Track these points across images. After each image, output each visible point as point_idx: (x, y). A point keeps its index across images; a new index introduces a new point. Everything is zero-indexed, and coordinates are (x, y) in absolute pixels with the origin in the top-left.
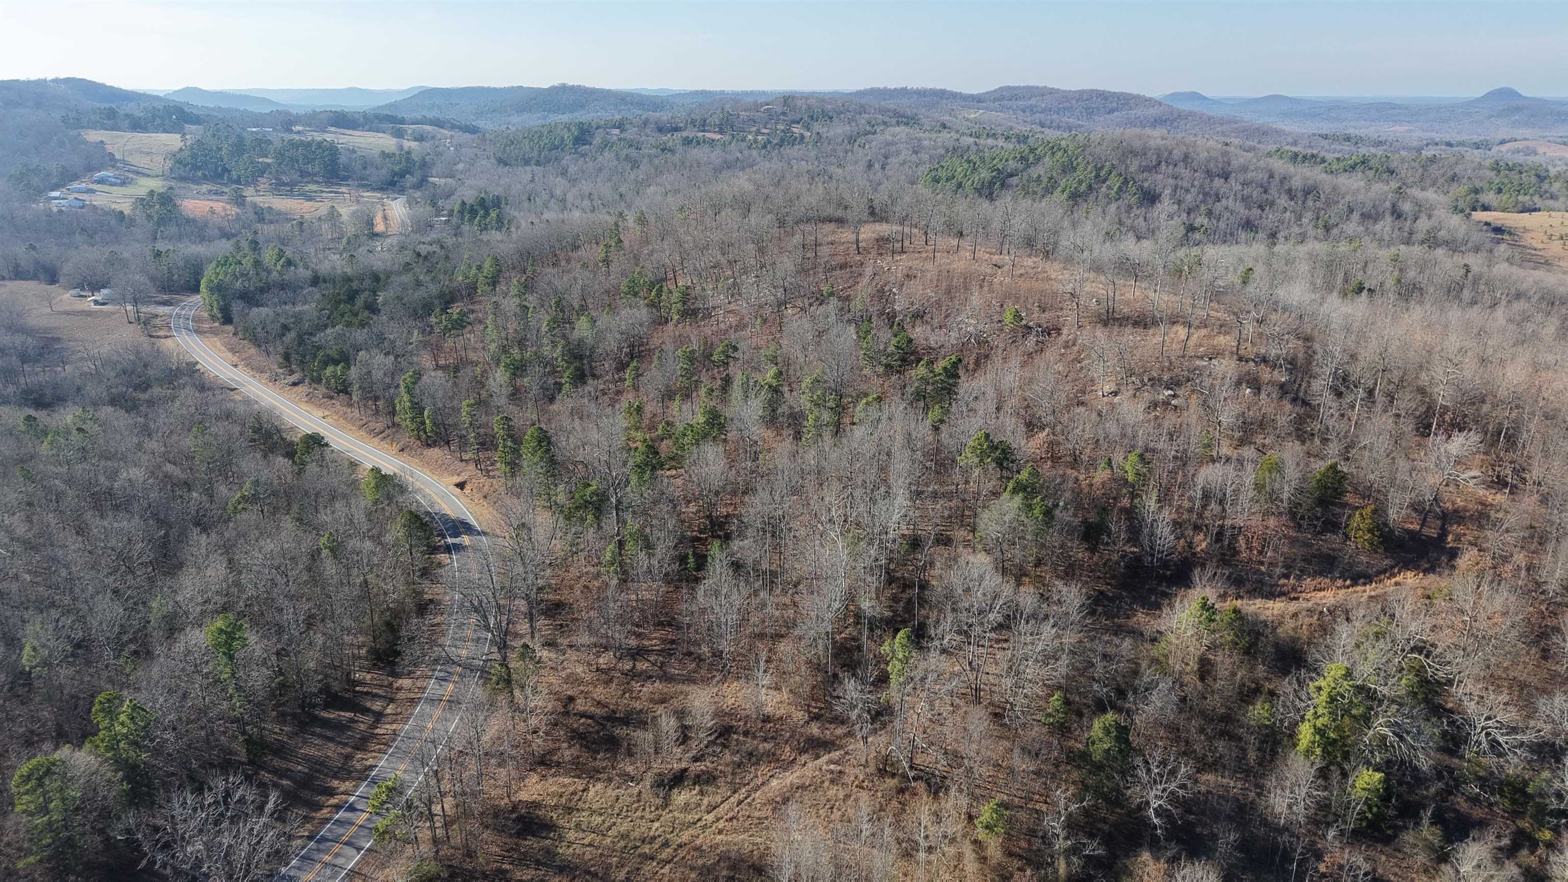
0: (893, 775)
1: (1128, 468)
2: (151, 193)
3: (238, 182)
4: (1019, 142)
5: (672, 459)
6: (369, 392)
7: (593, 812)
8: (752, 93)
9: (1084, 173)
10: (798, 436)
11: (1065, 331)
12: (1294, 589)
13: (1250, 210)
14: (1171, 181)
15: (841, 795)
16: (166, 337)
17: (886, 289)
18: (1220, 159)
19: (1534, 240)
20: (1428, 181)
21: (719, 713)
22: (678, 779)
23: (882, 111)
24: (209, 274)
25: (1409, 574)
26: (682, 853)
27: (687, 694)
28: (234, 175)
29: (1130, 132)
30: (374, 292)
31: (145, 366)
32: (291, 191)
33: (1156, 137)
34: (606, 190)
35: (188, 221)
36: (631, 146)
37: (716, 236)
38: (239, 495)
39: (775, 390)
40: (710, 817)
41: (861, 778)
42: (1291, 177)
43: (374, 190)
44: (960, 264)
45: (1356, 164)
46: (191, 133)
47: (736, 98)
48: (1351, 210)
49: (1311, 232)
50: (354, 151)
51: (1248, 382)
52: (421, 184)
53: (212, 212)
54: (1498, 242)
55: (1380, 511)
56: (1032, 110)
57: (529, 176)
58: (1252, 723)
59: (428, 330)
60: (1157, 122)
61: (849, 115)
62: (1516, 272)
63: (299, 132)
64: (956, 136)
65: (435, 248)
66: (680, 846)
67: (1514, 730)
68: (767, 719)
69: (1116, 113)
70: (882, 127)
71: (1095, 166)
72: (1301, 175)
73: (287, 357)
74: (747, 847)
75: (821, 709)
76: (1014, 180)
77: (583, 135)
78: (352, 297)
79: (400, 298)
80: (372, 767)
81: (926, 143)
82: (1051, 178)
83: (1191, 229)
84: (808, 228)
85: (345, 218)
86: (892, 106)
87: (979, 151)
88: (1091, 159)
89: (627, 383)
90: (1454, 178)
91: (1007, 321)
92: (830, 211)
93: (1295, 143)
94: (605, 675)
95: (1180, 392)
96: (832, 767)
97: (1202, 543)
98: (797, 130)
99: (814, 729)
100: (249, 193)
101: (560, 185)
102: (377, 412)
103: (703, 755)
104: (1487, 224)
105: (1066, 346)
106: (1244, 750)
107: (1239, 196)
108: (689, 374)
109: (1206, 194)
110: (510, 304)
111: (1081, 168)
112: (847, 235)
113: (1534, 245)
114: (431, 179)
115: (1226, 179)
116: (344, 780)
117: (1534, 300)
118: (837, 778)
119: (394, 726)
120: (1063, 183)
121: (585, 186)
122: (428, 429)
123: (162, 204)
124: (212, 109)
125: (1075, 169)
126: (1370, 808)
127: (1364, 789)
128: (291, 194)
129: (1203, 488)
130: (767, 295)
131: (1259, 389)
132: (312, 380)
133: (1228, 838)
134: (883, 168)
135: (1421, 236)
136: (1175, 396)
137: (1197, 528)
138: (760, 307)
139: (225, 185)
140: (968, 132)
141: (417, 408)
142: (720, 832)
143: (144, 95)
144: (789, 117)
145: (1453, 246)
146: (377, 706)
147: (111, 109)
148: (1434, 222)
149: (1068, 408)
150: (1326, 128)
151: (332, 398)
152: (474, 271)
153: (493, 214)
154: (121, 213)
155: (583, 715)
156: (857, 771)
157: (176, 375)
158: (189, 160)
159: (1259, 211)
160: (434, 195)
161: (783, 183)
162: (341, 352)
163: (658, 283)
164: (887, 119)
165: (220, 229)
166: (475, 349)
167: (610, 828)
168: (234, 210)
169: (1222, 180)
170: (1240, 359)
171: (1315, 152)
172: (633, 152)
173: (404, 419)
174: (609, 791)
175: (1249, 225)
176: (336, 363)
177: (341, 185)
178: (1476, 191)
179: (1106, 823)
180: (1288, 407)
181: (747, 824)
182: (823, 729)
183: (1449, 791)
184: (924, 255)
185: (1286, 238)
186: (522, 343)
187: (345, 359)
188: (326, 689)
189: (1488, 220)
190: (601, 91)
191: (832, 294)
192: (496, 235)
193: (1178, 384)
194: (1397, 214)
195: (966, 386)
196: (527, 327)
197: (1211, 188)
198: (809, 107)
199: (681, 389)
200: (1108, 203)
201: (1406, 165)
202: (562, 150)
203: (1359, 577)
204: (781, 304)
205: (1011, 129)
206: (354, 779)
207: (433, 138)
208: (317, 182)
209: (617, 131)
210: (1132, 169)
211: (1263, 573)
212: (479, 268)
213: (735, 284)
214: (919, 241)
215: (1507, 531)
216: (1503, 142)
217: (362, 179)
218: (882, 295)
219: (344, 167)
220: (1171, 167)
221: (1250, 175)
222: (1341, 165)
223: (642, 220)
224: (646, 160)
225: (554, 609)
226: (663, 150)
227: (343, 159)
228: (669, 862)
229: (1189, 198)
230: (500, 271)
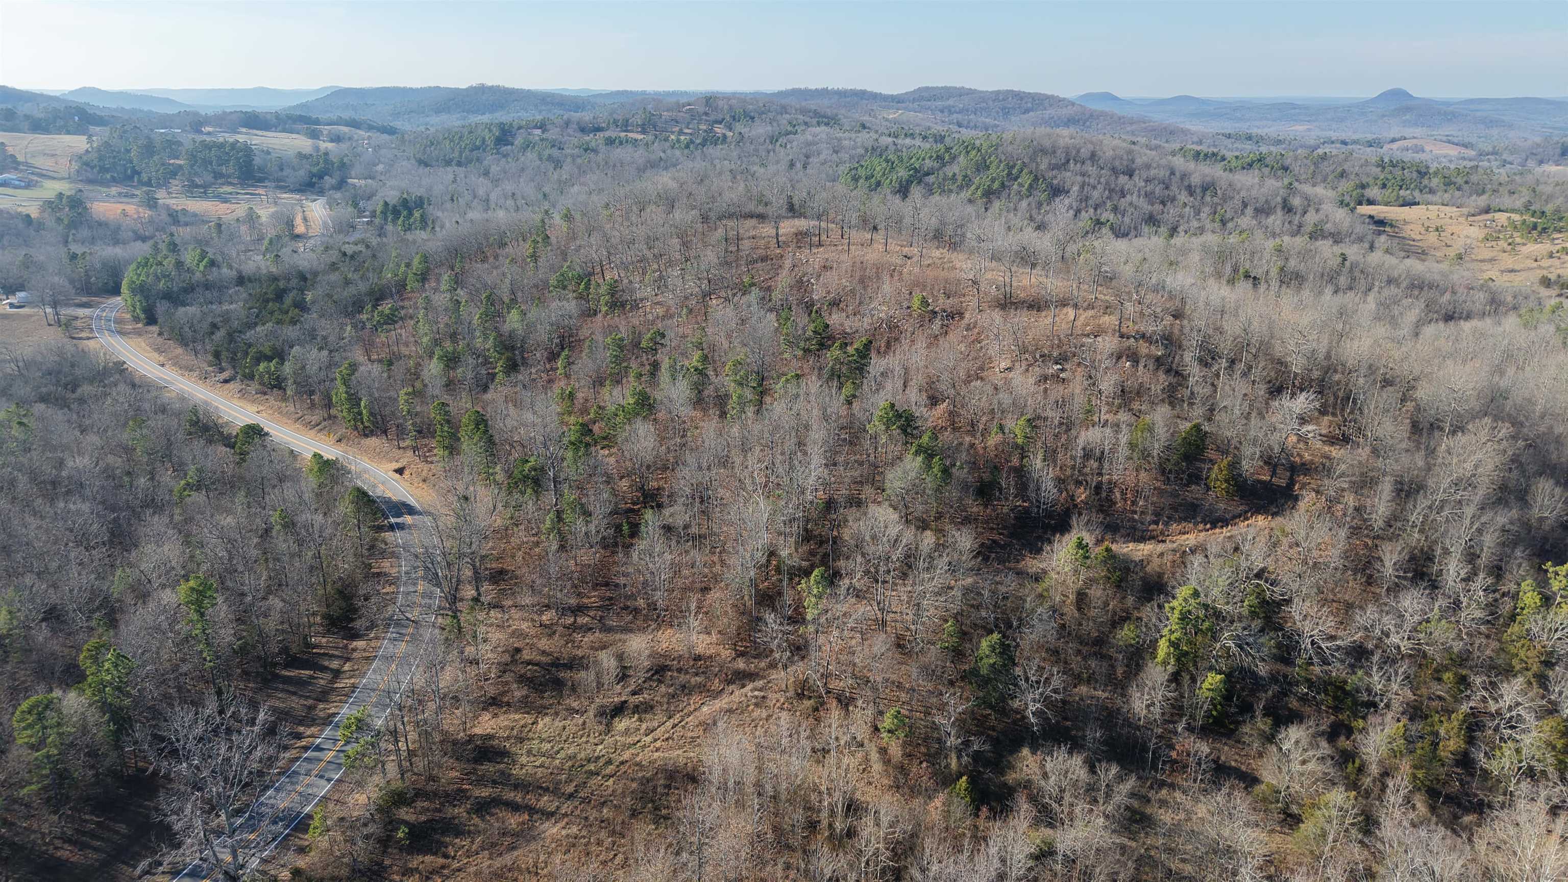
0: (810, 698)
1: (1017, 431)
2: (60, 195)
3: (148, 184)
4: (936, 142)
5: (605, 438)
6: (303, 386)
7: (542, 740)
8: (674, 93)
9: (997, 171)
10: (723, 415)
11: (967, 315)
12: (1162, 533)
13: (1152, 205)
14: (1079, 179)
15: (764, 715)
16: (89, 338)
17: (805, 279)
18: (1125, 157)
19: (1413, 232)
20: (1319, 178)
21: (653, 655)
22: (619, 710)
23: (804, 111)
24: (129, 277)
25: (1260, 518)
26: (623, 768)
27: (625, 641)
28: (145, 177)
29: (1042, 130)
30: (302, 290)
31: (73, 366)
32: (205, 193)
33: (1065, 136)
34: (530, 190)
35: (100, 224)
36: (553, 146)
37: (641, 232)
38: (183, 482)
39: (700, 372)
40: (648, 739)
41: (782, 700)
42: (1190, 174)
43: (292, 191)
44: (873, 255)
45: (1253, 162)
46: (97, 135)
47: (657, 99)
48: (1245, 205)
49: (1208, 226)
50: (268, 153)
51: (1128, 356)
52: (341, 185)
53: (124, 214)
54: (1380, 233)
55: (1234, 465)
56: (950, 110)
57: (451, 177)
58: (1121, 643)
59: (359, 326)
60: (1070, 121)
61: (771, 115)
62: (1391, 260)
63: (209, 133)
64: (875, 136)
65: (360, 247)
66: (622, 763)
67: (1332, 638)
68: (698, 658)
69: (1031, 114)
70: (803, 127)
71: (1007, 165)
72: (1200, 172)
73: (217, 355)
74: (682, 761)
75: (746, 647)
76: (931, 179)
77: (504, 136)
78: (280, 295)
79: (329, 296)
80: (334, 715)
81: (846, 143)
82: (966, 176)
83: (1099, 223)
84: (730, 223)
85: (264, 219)
86: (813, 107)
87: (897, 150)
88: (1003, 158)
89: (559, 372)
90: (1343, 174)
91: (915, 307)
92: (751, 207)
93: (1200, 142)
94: (549, 630)
95: (1067, 366)
96: (756, 693)
97: (1082, 495)
98: (719, 130)
99: (741, 664)
100: (160, 194)
101: (482, 186)
102: (313, 406)
103: (641, 690)
104: (1371, 217)
105: (968, 329)
106: (1113, 667)
107: (1143, 193)
108: (618, 360)
109: (1111, 191)
110: (441, 299)
111: (993, 166)
112: (767, 230)
113: (1414, 236)
114: (350, 181)
115: (1131, 176)
116: (309, 726)
117: (1404, 285)
118: (761, 702)
119: (352, 681)
120: (977, 181)
121: (509, 187)
122: (365, 418)
123: (72, 207)
124: (115, 110)
125: (988, 168)
126: (1215, 706)
127: (1209, 690)
128: (205, 195)
129: (1084, 449)
130: (692, 286)
131: (1137, 362)
132: (244, 376)
133: (1093, 734)
134: (805, 167)
135: (1309, 228)
136: (1062, 370)
137: (1078, 483)
138: (686, 298)
139: (134, 187)
140: (887, 132)
141: (354, 400)
142: (657, 750)
143: (42, 95)
144: (712, 118)
145: (1337, 238)
146: (335, 664)
147: (8, 110)
148: (1321, 215)
149: (967, 382)
150: (1229, 127)
151: (265, 394)
152: (403, 268)
153: (417, 214)
154: (28, 216)
155: (529, 663)
156: (778, 696)
157: (104, 374)
158: (95, 162)
159: (1161, 207)
160: (355, 196)
161: (707, 182)
162: (273, 348)
163: (586, 278)
164: (807, 119)
165: (135, 232)
166: (407, 345)
167: (558, 752)
168: (146, 213)
169: (1127, 177)
170: (1122, 336)
171: (1215, 150)
172: (555, 152)
173: (341, 411)
174: (557, 723)
175: (1152, 220)
176: (269, 359)
177: (257, 187)
178: (1363, 186)
179: (994, 730)
180: (1162, 376)
181: (682, 742)
182: (748, 663)
183: (1284, 694)
184: (840, 248)
185: (1186, 232)
186: (454, 336)
187: (279, 355)
188: (285, 650)
189: (1372, 213)
190: (521, 91)
191: (753, 285)
192: (421, 235)
193: (1066, 359)
194: (1288, 209)
195: (877, 365)
196: (459, 321)
197: (1116, 185)
198: (731, 108)
199: (611, 374)
200: (1020, 200)
201: (1299, 163)
202: (484, 150)
203: (1217, 521)
204: (706, 295)
205: (929, 128)
206: (319, 725)
207: (350, 139)
208: (230, 184)
209: (538, 132)
210: (1043, 167)
211: (1134, 520)
212: (408, 265)
213: (661, 277)
214: (835, 234)
215: (1340, 476)
216: (1393, 140)
217: (278, 180)
218: (801, 285)
219: (259, 168)
220: (1078, 165)
221: (1153, 172)
222: (1240, 162)
223: (568, 217)
224: (569, 160)
225: (498, 576)
226: (586, 150)
227: (257, 161)
228: (612, 776)
229: (1096, 194)
230: (428, 269)
